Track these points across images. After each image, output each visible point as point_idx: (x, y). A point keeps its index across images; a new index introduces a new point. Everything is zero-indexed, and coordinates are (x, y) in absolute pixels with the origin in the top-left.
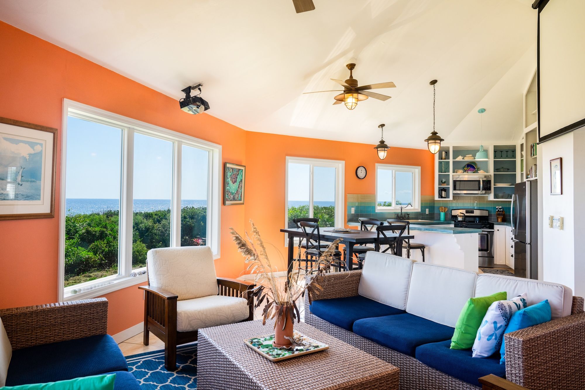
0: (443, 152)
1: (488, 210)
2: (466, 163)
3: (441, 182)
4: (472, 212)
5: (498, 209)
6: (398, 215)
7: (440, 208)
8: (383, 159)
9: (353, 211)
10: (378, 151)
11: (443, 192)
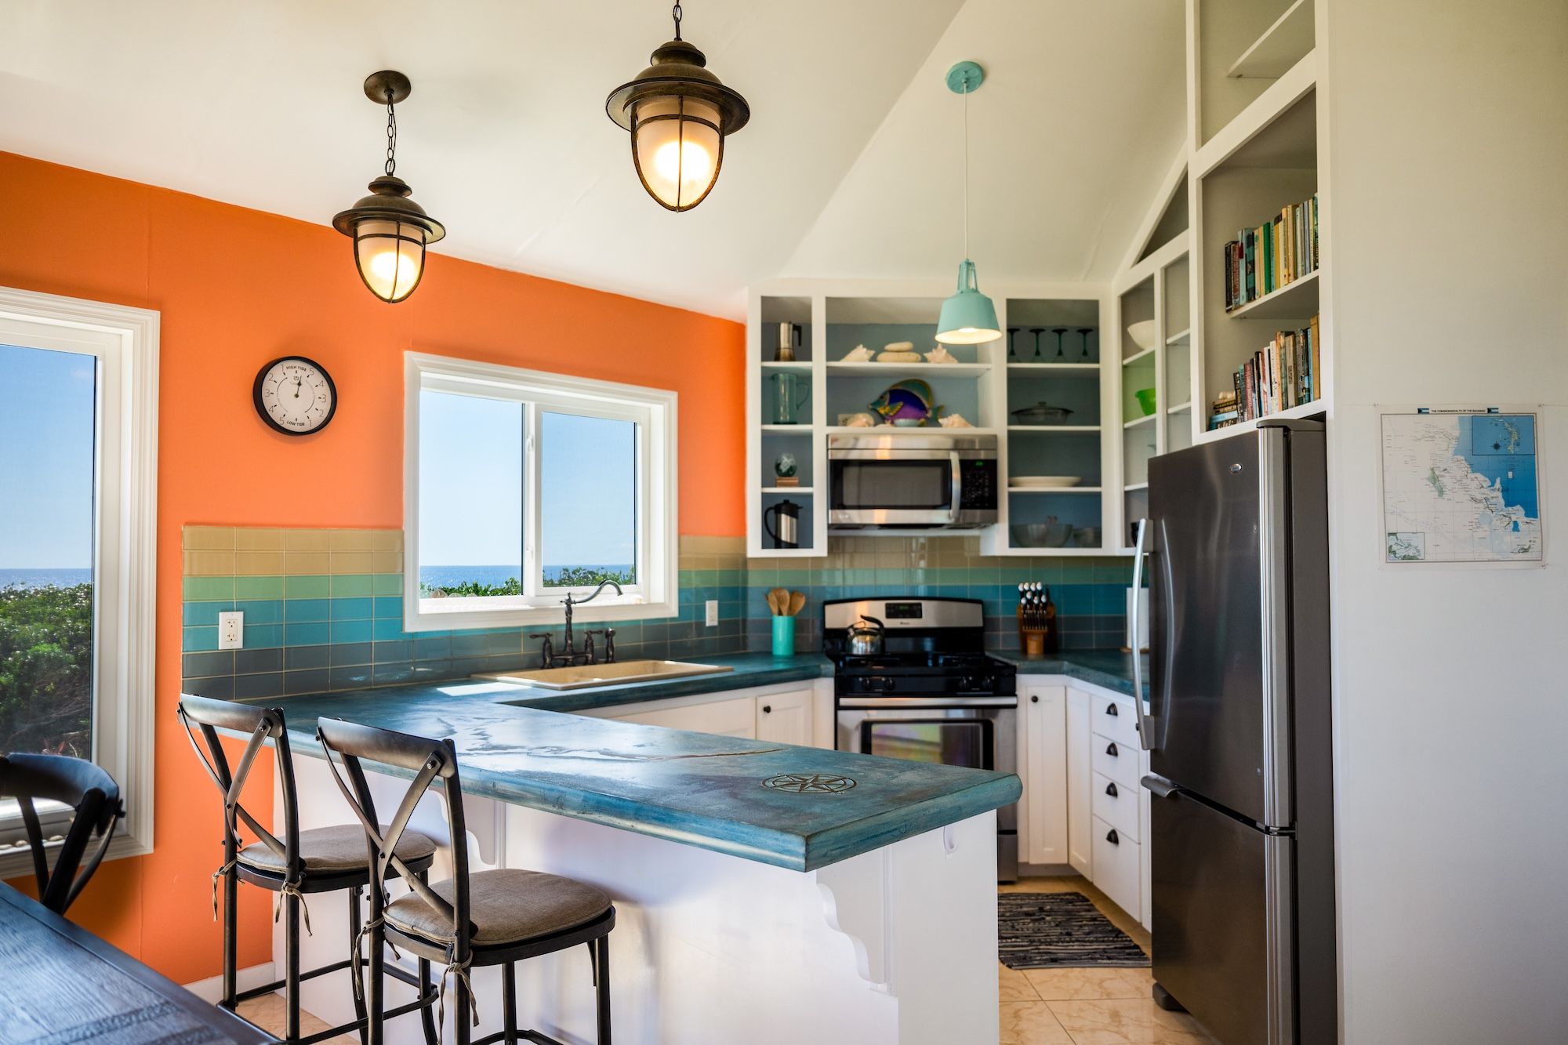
0: (784, 329)
1: (984, 600)
2: (886, 386)
3: (773, 472)
4: (915, 612)
5: (1029, 596)
6: (547, 641)
7: (773, 598)
8: (389, 301)
9: (230, 632)
10: (356, 240)
11: (785, 520)
